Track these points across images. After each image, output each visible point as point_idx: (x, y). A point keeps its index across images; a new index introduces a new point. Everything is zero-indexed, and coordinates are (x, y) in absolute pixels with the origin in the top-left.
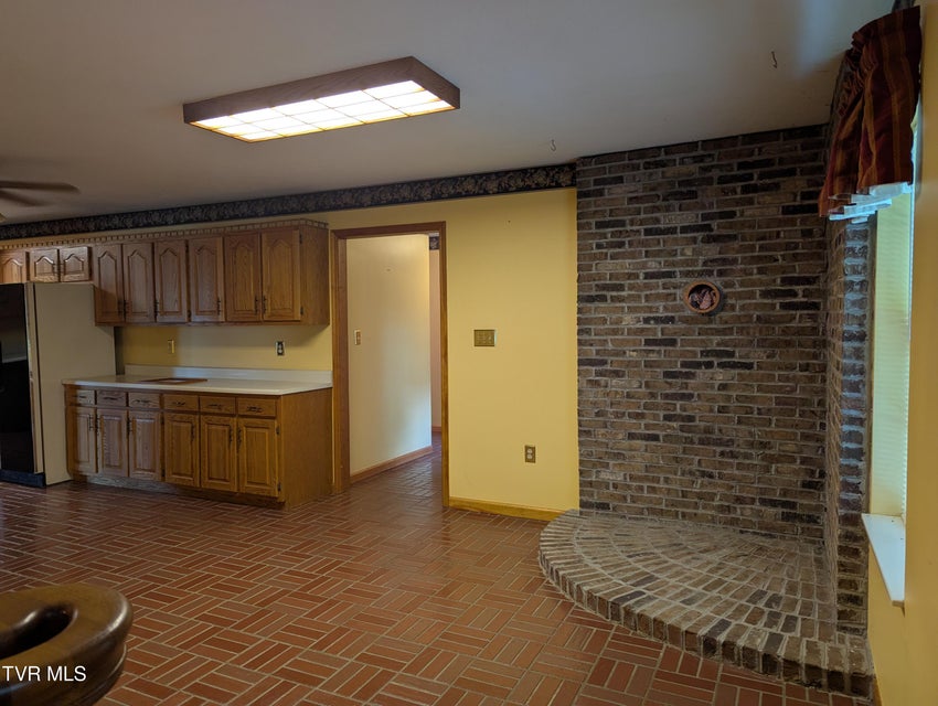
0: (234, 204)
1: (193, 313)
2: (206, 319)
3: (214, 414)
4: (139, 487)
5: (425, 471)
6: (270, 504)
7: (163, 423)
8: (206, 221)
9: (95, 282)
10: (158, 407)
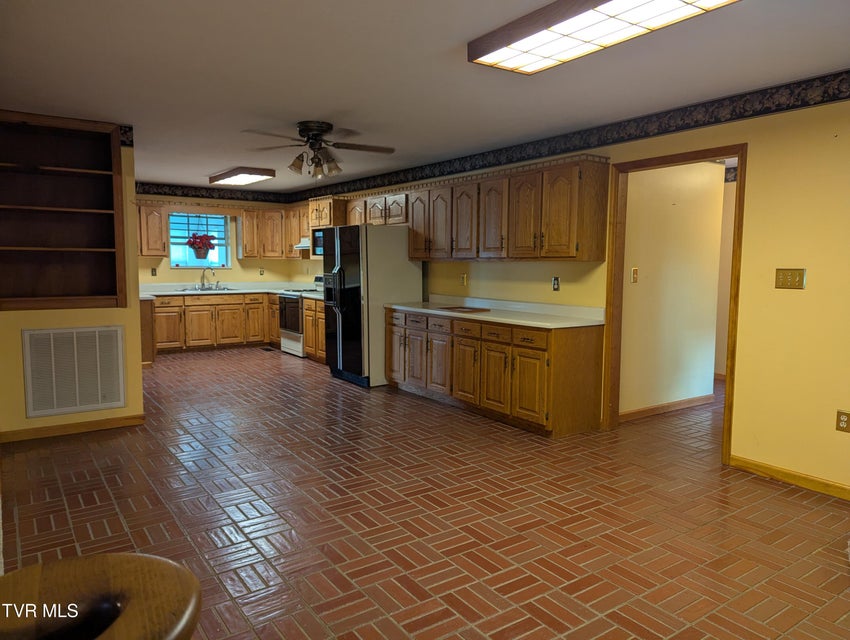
0: (521, 147)
1: (481, 249)
2: (491, 255)
3: (492, 341)
4: (434, 398)
5: (704, 419)
6: (538, 431)
7: (452, 346)
8: (498, 165)
9: (410, 224)
10: (449, 331)
